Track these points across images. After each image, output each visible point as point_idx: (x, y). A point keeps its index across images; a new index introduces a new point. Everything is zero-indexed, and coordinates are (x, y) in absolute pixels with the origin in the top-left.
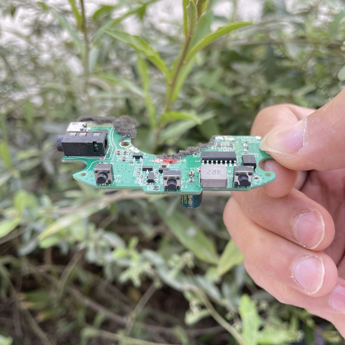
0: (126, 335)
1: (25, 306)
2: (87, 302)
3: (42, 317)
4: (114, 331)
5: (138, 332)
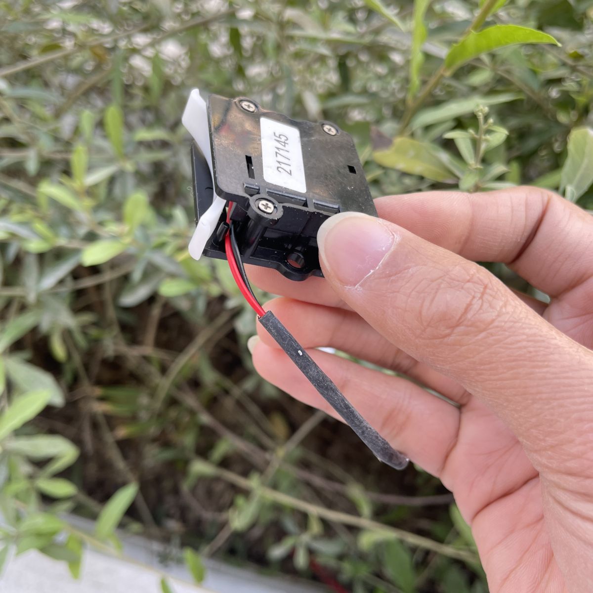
0: (263, 484)
1: (100, 408)
2: (205, 418)
3: (123, 432)
4: (245, 474)
5: (285, 484)
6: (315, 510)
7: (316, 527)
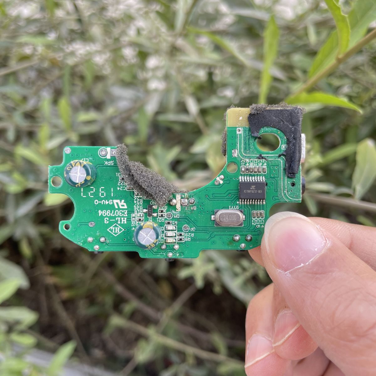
0: (158, 332)
4: (146, 325)
5: (171, 332)
6: (191, 350)
7: (191, 361)
